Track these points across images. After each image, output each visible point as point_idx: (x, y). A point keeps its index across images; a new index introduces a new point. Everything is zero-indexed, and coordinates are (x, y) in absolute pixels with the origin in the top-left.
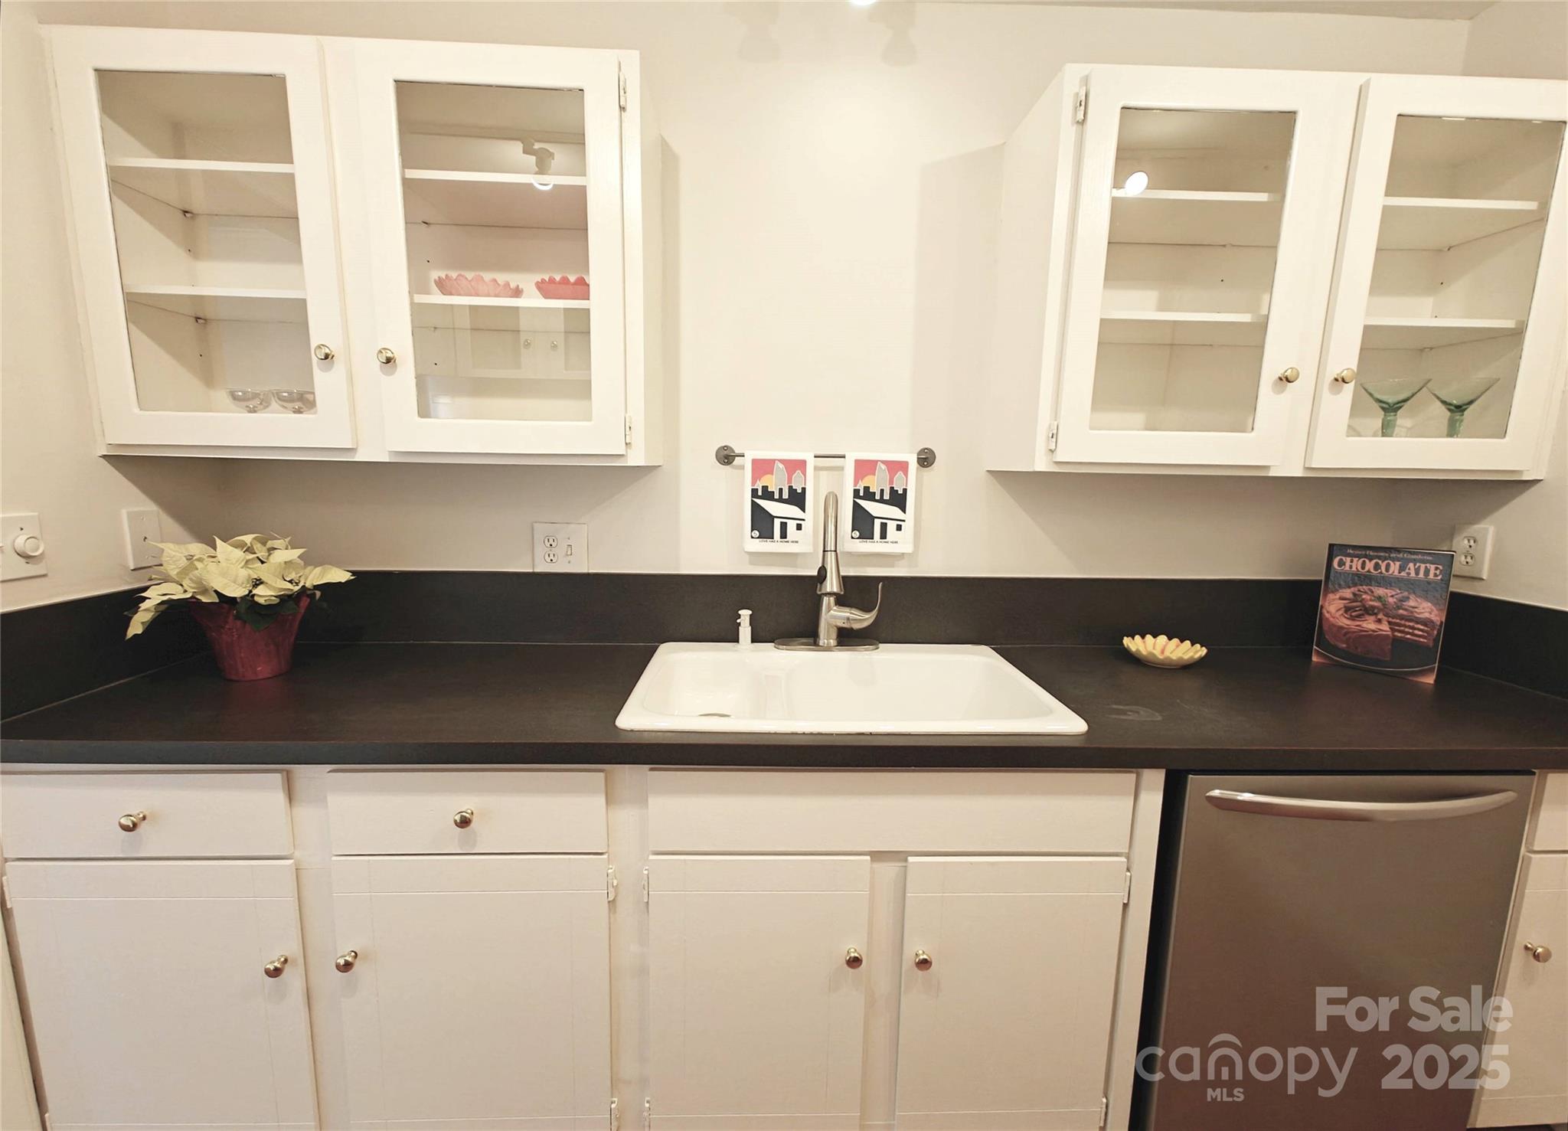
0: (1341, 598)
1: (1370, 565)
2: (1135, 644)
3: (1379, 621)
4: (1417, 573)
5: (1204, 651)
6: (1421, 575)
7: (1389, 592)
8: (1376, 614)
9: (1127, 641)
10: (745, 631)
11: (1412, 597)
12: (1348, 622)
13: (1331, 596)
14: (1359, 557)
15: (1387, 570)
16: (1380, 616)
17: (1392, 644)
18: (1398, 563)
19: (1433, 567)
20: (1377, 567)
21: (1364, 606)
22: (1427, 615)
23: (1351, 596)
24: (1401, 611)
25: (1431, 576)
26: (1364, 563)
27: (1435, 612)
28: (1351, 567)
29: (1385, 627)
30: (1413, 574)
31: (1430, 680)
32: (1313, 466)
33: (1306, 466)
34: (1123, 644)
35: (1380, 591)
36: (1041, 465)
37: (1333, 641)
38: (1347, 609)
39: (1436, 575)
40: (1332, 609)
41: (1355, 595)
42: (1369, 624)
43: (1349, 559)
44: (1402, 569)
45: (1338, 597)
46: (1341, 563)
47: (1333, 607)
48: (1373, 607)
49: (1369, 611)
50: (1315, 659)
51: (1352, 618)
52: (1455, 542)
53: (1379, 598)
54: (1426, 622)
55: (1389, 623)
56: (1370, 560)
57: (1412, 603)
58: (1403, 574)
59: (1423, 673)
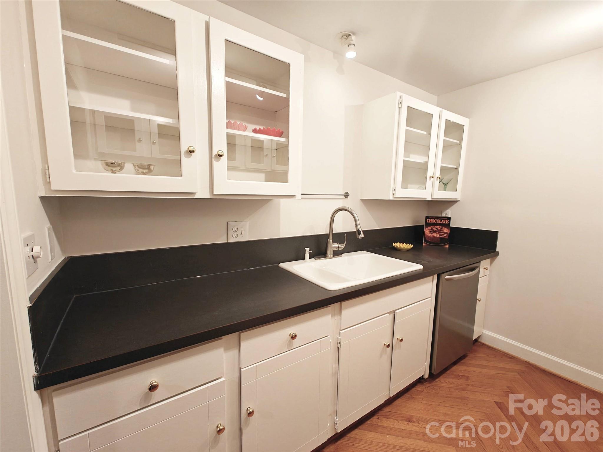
0: (429, 229)
1: (434, 221)
2: (395, 245)
3: (437, 234)
4: (444, 222)
5: (412, 246)
6: (445, 222)
7: (439, 227)
8: (436, 232)
9: (394, 244)
10: (307, 255)
11: (443, 228)
12: (430, 235)
13: (427, 229)
14: (432, 219)
15: (438, 222)
16: (437, 233)
17: (440, 239)
18: (440, 220)
19: (447, 220)
20: (436, 221)
21: (433, 230)
22: (446, 231)
23: (430, 228)
24: (441, 231)
25: (447, 223)
26: (433, 220)
27: (448, 230)
28: (430, 221)
29: (438, 235)
30: (443, 222)
31: (448, 246)
32: (434, 198)
33: (432, 198)
34: (393, 245)
35: (437, 227)
36: (391, 198)
37: (428, 240)
38: (430, 232)
39: (448, 222)
40: (427, 232)
41: (432, 228)
42: (435, 235)
43: (430, 220)
44: (441, 221)
45: (428, 229)
46: (428, 221)
47: (427, 231)
48: (436, 231)
49: (435, 232)
50: (424, 244)
51: (431, 234)
52: (442, 214)
53: (437, 229)
54: (446, 233)
55: (439, 234)
56: (434, 220)
57: (443, 229)
58: (441, 222)
59: (446, 245)
